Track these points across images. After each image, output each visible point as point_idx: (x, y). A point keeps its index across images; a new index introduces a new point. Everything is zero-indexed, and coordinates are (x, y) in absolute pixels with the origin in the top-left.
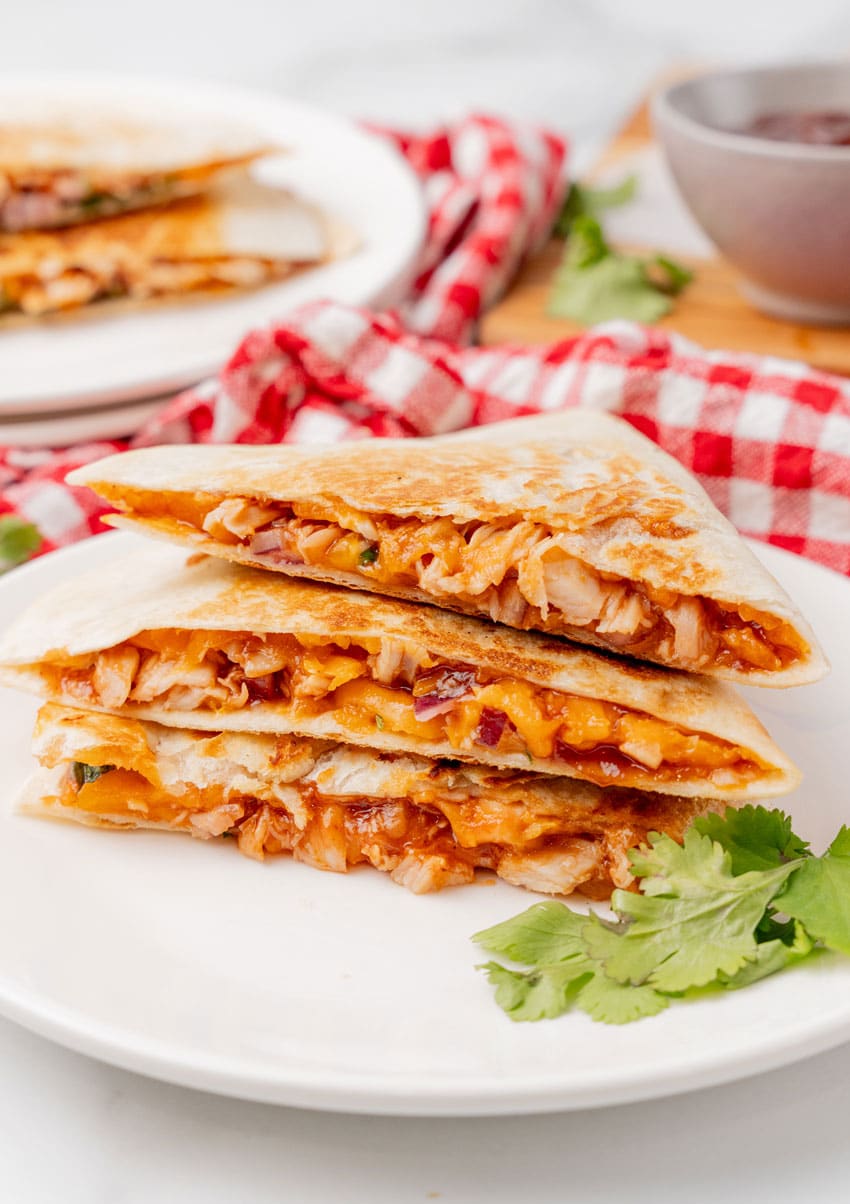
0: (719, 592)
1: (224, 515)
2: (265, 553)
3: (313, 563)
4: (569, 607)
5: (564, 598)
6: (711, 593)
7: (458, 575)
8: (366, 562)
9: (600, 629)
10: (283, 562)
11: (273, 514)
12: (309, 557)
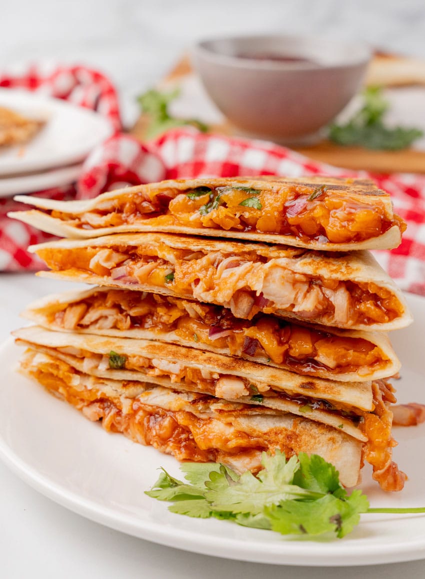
0: (359, 277)
1: (99, 258)
2: (118, 279)
3: (143, 283)
4: (278, 299)
5: (274, 295)
6: (355, 278)
7: (211, 291)
8: (168, 280)
9: (295, 310)
10: (128, 283)
11: (125, 257)
12: (141, 279)
